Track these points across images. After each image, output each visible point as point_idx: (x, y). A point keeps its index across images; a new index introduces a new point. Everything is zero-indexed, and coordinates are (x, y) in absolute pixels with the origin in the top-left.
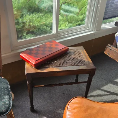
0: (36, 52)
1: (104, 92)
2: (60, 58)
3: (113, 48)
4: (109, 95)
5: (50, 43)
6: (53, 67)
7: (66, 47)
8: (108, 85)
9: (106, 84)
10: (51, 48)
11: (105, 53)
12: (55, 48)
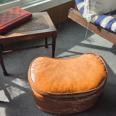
0: (6, 16)
1: (70, 53)
2: (24, 24)
3: (74, 11)
4: (75, 55)
5: (13, 10)
6: (17, 33)
7: (29, 13)
8: (75, 47)
9: (73, 46)
10: (14, 15)
11: (69, 17)
12: (18, 14)
